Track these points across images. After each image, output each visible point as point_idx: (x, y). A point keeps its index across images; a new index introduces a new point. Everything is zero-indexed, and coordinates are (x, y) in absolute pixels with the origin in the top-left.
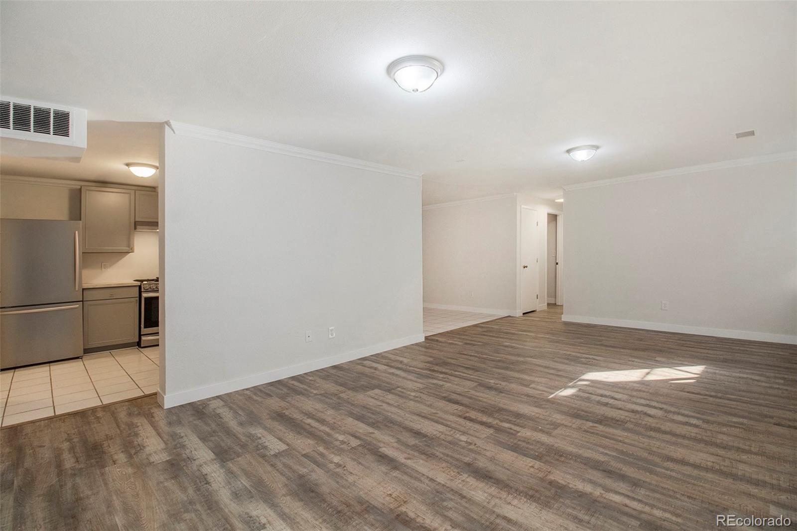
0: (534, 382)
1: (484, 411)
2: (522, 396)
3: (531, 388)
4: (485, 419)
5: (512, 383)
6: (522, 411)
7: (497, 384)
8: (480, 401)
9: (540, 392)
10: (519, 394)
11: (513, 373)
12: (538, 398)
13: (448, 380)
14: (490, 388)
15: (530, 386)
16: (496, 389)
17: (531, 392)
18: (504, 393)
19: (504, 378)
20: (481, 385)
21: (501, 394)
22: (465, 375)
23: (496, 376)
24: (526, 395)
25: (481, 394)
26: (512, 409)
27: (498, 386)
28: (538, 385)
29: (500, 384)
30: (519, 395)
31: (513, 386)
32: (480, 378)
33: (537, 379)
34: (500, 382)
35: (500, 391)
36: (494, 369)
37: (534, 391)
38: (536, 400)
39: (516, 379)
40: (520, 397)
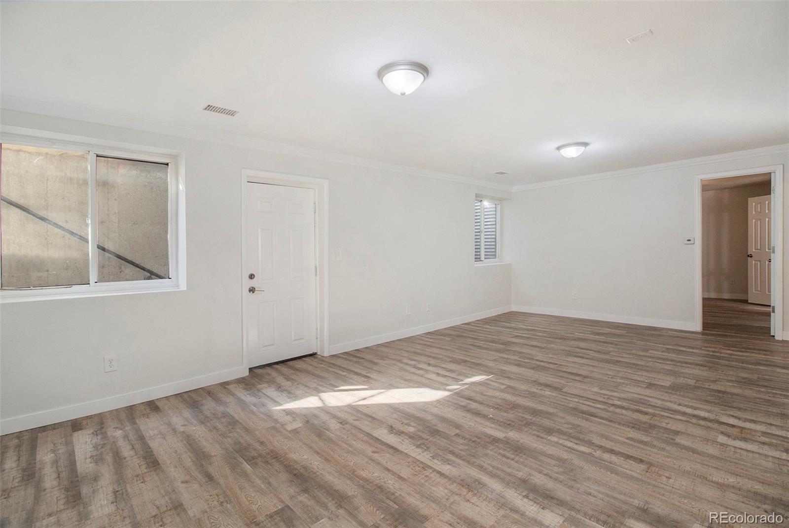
0: (503, 391)
1: (545, 368)
2: (515, 378)
3: (505, 385)
4: (542, 364)
5: (526, 391)
6: (516, 367)
7: (541, 389)
8: (552, 375)
9: (498, 381)
10: (518, 380)
11: (525, 403)
12: (501, 376)
13: (604, 396)
14: (547, 386)
15: (506, 386)
16: (540, 384)
17: (506, 381)
18: (532, 381)
19: (534, 397)
20: (560, 390)
21: (534, 380)
22: (588, 403)
23: (545, 399)
24: (511, 378)
25: (553, 380)
26: (524, 369)
27: (540, 388)
28: (498, 387)
29: (537, 389)
30: (517, 378)
31: (524, 387)
32: (564, 397)
33: (497, 394)
34: (538, 391)
35: (536, 383)
36: (552, 410)
37: (503, 382)
38: (504, 375)
39: (520, 394)
40: (517, 377)
